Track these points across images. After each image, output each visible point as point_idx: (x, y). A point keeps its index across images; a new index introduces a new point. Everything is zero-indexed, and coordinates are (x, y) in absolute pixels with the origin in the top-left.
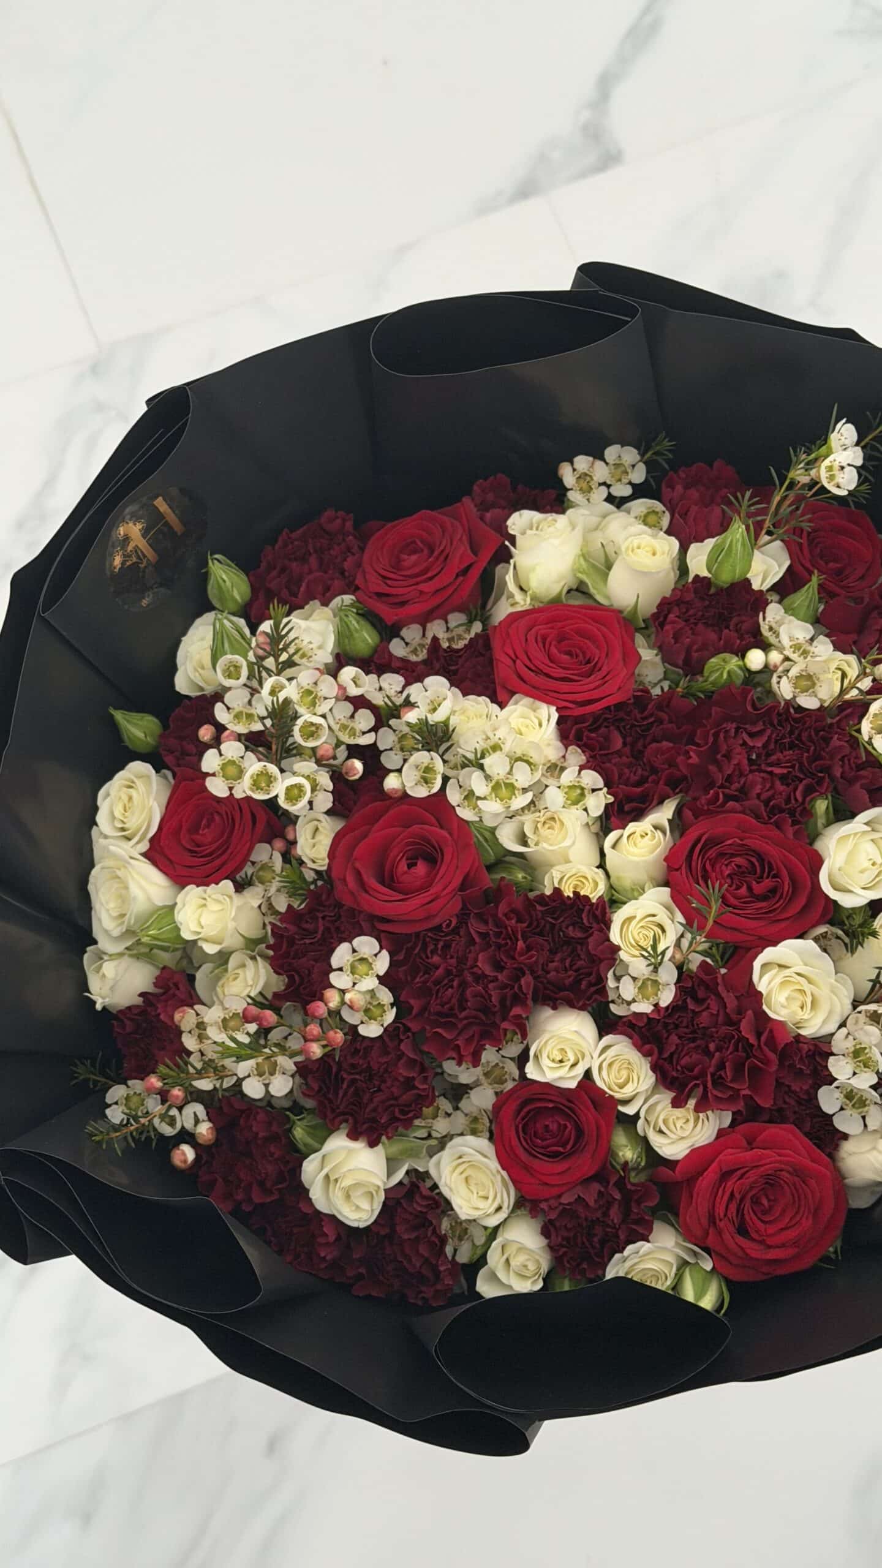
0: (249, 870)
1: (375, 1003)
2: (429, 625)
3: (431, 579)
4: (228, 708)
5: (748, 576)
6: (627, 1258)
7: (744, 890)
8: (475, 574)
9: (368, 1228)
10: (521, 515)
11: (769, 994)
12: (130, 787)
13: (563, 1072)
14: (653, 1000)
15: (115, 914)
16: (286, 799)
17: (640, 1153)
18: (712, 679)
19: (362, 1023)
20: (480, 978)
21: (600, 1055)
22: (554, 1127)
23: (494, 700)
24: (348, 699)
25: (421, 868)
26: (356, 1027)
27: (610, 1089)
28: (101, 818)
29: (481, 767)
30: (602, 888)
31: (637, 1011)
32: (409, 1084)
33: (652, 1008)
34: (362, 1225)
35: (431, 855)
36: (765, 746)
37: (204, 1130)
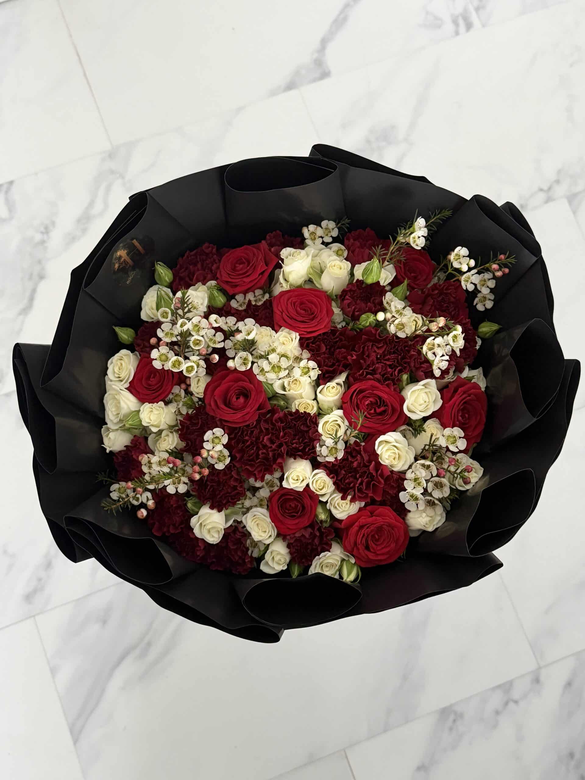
0: (171, 396)
1: (222, 455)
2: (247, 295)
3: (248, 276)
4: (163, 331)
5: (379, 280)
6: (321, 558)
7: (372, 411)
8: (267, 274)
9: (217, 544)
10: (286, 250)
11: (381, 454)
12: (121, 359)
13: (297, 485)
14: (335, 456)
15: (115, 413)
16: (187, 371)
17: (328, 516)
18: (363, 323)
19: (216, 463)
20: (265, 446)
21: (312, 478)
22: (293, 505)
23: (273, 329)
24: (213, 328)
25: (242, 400)
26: (213, 465)
27: (316, 490)
28: (109, 372)
29: (268, 359)
30: (315, 409)
31: (329, 460)
32: (235, 488)
33: (334, 459)
34: (215, 543)
35: (245, 394)
36: (384, 352)
37: (151, 503)
